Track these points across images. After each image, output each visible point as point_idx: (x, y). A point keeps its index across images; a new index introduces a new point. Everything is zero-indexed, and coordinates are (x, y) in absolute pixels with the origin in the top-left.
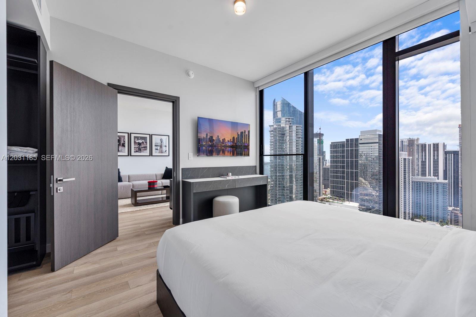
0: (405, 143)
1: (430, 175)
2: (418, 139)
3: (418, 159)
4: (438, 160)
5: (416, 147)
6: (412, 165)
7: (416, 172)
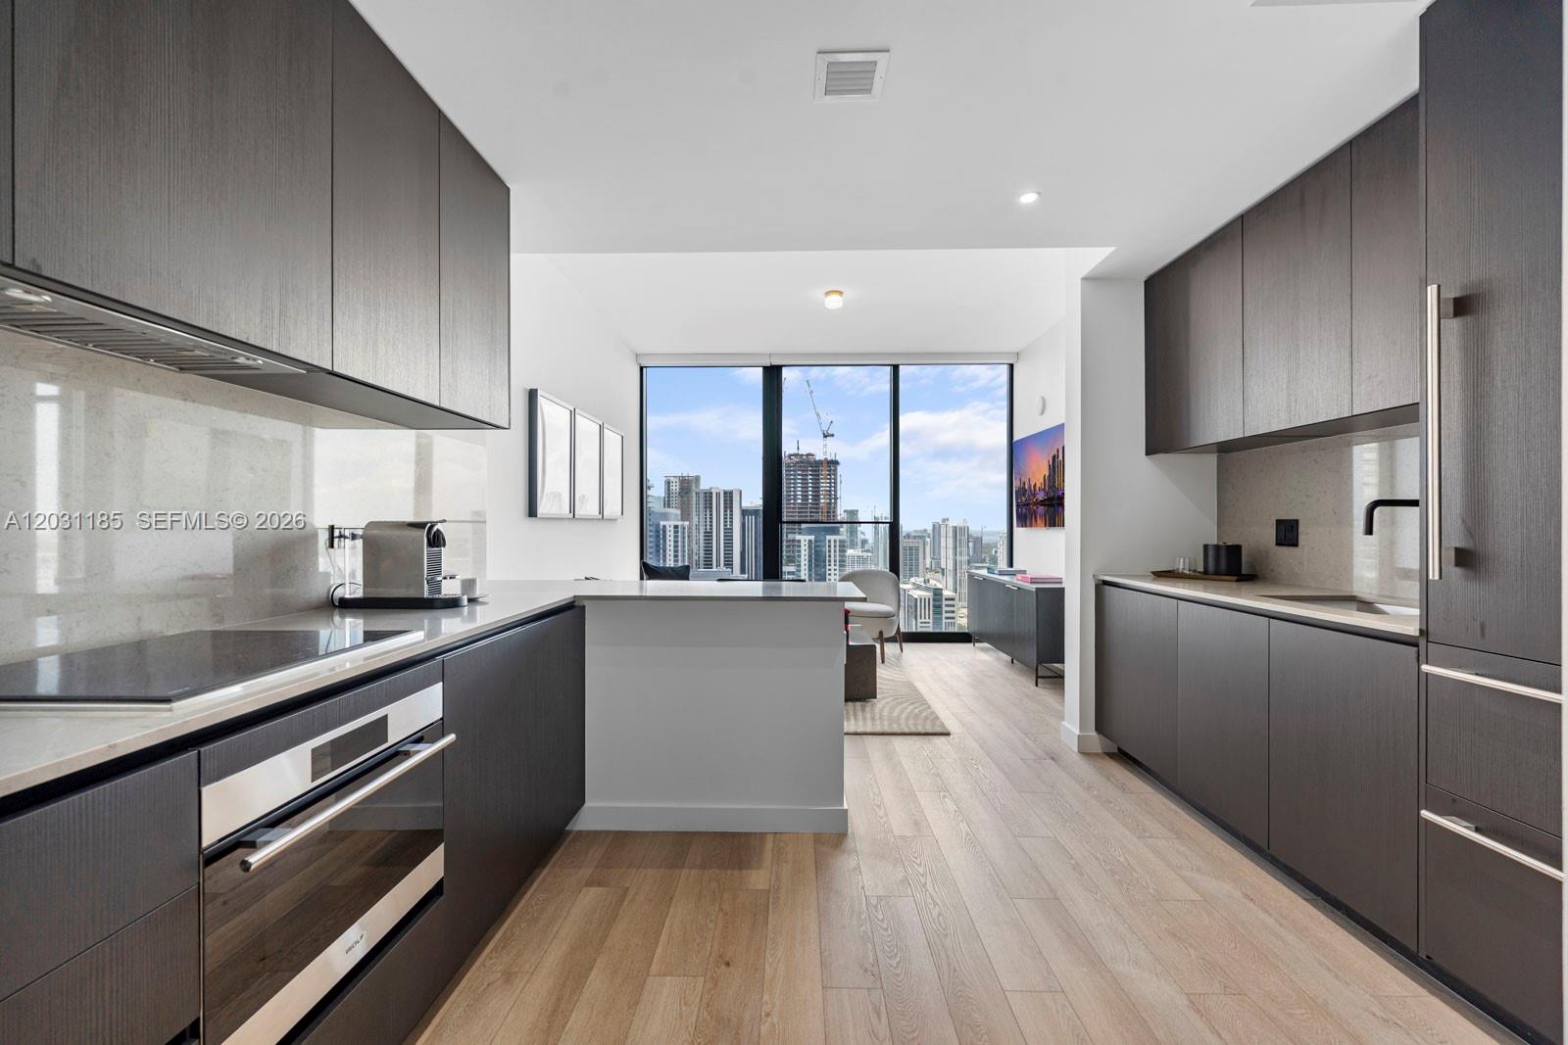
0: (674, 488)
1: (718, 565)
2: (697, 479)
3: (698, 529)
4: (732, 529)
5: (694, 499)
6: (689, 541)
7: (695, 558)
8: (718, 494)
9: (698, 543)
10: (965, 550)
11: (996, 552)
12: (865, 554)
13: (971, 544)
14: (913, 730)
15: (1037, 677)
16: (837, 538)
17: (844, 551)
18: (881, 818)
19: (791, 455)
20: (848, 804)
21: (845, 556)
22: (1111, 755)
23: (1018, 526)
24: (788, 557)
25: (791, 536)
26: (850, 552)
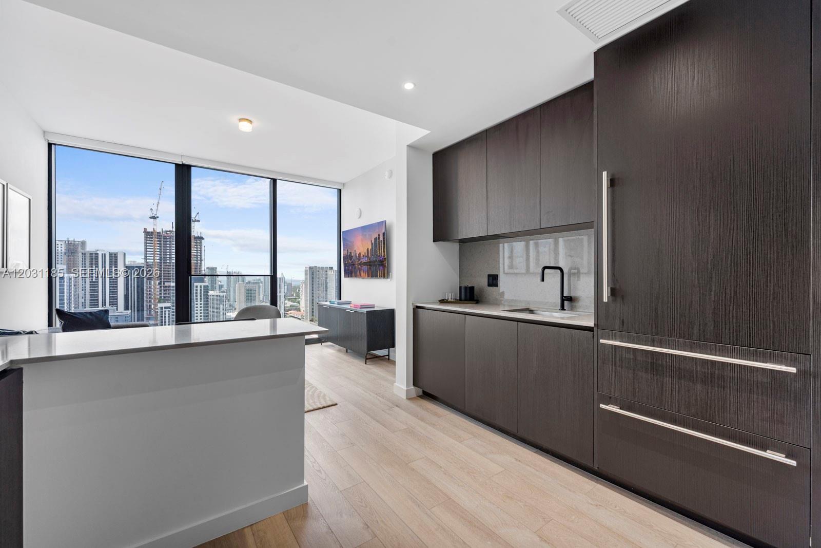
1: (104, 304)
2: (84, 243)
4: (117, 279)
5: (80, 259)
6: (75, 289)
7: (81, 300)
8: (104, 256)
9: (84, 289)
10: (282, 289)
11: (299, 290)
12: (221, 294)
13: (286, 287)
14: (315, 407)
15: (366, 359)
16: (203, 284)
17: (208, 292)
18: (325, 479)
19: (167, 231)
20: (308, 482)
21: (208, 295)
22: (420, 397)
23: (345, 277)
24: (164, 297)
25: (167, 284)
26: (211, 293)
